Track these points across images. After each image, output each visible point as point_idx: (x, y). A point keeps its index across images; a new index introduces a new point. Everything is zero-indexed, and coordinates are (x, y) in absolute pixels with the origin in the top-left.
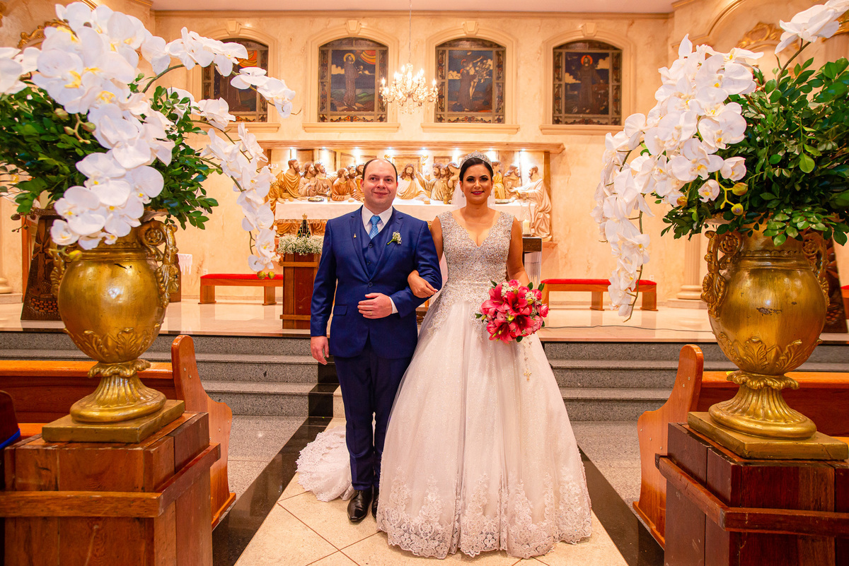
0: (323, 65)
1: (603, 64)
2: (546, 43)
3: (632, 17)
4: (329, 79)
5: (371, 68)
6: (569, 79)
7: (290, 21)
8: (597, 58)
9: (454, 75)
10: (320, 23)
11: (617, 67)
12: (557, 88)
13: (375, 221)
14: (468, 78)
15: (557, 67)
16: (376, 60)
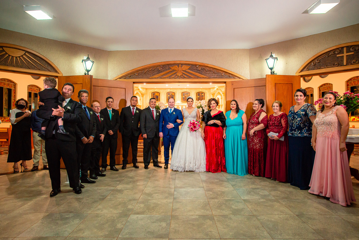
0: (167, 95)
1: (203, 95)
2: (195, 92)
3: (206, 89)
4: (168, 97)
5: (173, 95)
6: (198, 97)
7: (163, 90)
8: (202, 94)
9: (184, 96)
10: (167, 90)
11: (204, 95)
12: (197, 98)
13: (171, 110)
14: (185, 97)
15: (197, 95)
16: (174, 94)
